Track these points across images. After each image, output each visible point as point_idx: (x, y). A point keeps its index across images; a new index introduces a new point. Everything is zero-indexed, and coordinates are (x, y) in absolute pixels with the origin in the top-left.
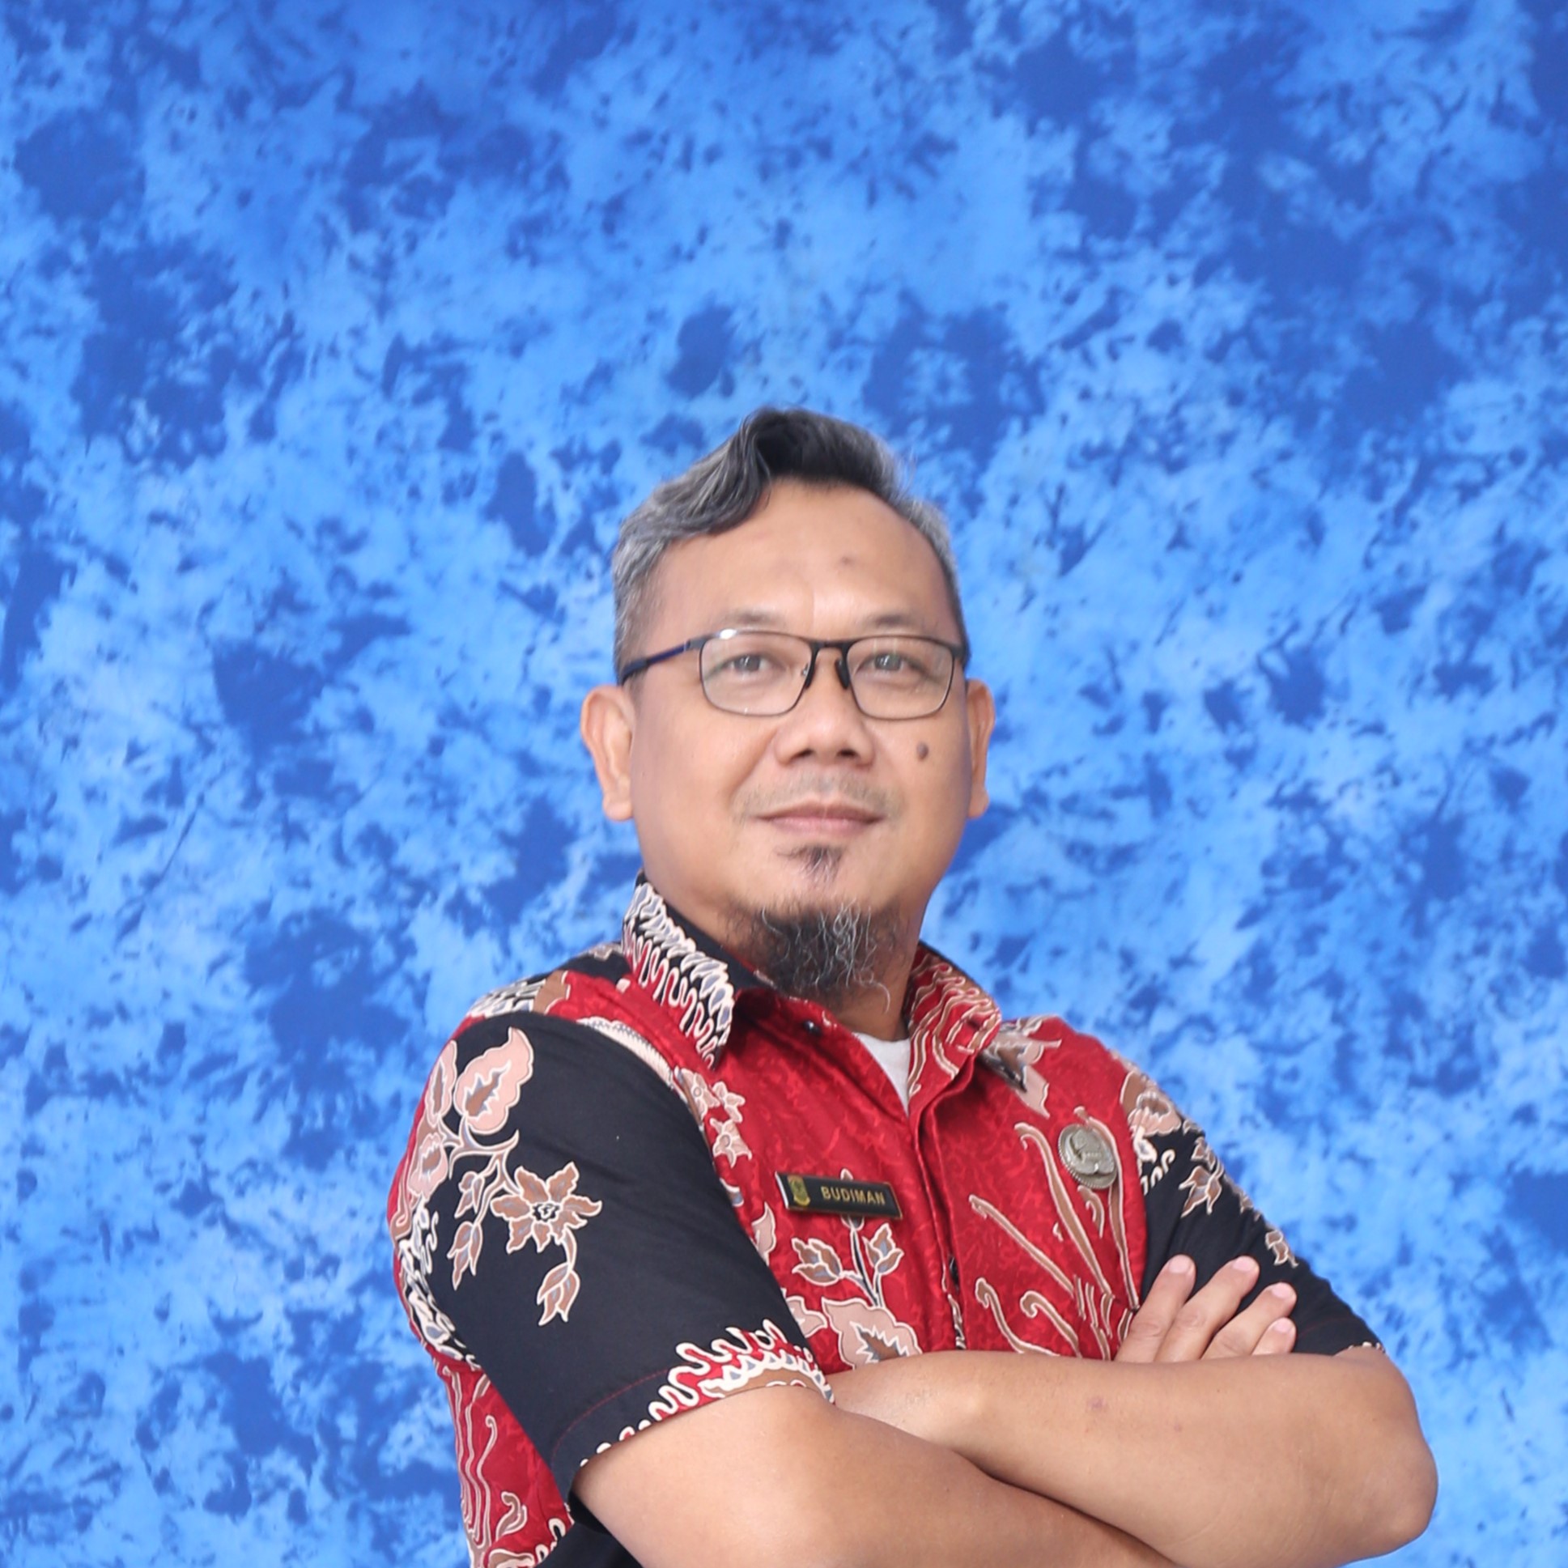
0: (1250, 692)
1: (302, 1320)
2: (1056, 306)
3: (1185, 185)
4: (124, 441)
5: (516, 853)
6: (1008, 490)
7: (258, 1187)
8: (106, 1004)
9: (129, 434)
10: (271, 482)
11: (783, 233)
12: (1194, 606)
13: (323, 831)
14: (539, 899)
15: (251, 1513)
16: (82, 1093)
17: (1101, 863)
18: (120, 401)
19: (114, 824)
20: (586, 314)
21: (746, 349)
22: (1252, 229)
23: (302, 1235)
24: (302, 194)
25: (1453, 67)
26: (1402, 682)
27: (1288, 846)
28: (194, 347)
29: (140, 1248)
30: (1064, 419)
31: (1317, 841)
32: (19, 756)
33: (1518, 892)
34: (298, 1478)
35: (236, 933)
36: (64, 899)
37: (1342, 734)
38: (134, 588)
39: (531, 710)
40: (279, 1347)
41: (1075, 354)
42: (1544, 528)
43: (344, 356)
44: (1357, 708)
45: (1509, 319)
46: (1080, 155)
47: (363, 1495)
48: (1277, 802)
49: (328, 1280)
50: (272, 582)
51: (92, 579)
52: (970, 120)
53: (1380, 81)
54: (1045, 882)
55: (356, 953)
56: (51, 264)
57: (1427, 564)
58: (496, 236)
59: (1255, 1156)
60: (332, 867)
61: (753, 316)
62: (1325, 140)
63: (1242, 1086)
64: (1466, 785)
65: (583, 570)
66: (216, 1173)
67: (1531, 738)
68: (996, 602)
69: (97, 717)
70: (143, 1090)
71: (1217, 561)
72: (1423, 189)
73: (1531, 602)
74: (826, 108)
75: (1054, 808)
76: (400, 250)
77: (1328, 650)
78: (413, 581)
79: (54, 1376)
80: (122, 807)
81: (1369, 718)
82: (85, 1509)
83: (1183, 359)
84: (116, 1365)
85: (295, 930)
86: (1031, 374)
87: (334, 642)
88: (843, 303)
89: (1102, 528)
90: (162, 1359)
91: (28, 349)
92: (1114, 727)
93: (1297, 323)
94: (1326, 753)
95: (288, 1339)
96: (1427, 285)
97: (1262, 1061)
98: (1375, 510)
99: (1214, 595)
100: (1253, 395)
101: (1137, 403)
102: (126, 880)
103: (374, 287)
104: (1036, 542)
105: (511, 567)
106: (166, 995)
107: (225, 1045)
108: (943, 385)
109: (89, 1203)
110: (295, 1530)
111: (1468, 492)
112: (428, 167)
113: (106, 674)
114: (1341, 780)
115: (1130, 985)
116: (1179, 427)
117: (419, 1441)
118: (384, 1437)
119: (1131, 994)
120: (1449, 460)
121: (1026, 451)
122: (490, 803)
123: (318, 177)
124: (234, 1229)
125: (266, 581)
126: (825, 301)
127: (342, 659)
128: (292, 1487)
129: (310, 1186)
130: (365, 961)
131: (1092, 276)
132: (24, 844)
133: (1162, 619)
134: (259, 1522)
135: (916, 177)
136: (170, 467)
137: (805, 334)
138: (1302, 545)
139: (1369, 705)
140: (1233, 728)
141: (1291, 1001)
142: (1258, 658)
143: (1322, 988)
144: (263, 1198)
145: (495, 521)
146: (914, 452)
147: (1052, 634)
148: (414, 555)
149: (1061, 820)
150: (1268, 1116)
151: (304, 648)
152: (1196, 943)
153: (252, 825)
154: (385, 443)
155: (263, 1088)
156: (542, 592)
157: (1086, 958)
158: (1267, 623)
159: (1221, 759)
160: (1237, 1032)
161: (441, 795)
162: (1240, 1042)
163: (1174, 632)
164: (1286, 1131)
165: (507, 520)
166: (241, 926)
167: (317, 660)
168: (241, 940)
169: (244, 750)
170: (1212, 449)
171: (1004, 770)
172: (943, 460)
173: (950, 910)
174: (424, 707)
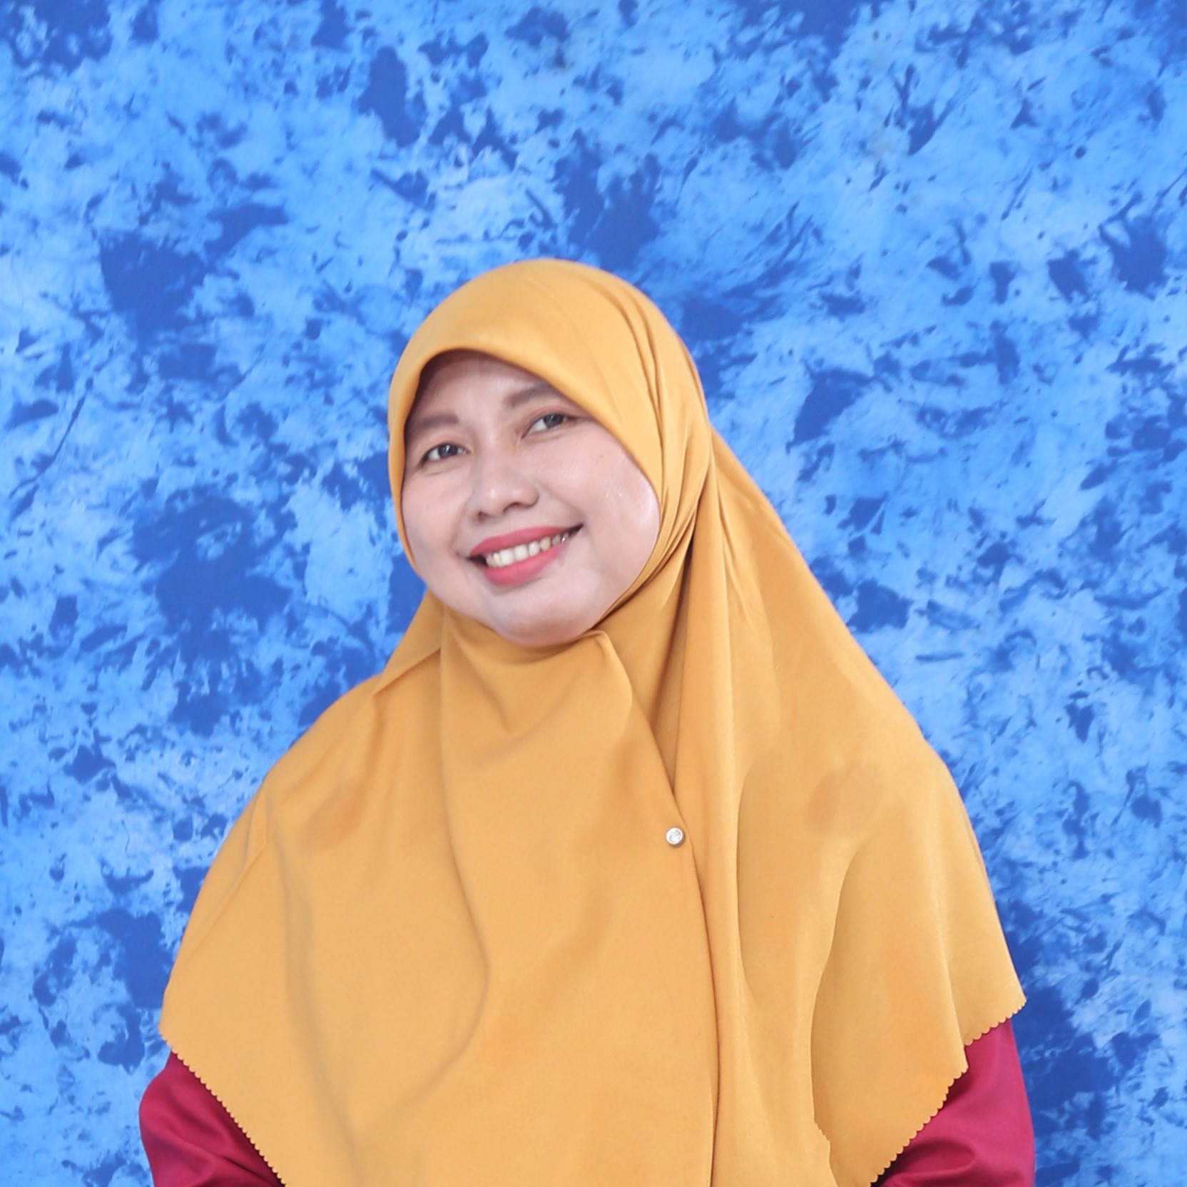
1: (190, 877)
4: (13, 46)
6: (859, 73)
7: (147, 751)
9: (18, 39)
10: (155, 81)
12: (1039, 179)
13: (205, 412)
15: (143, 1062)
17: (951, 427)
18: (10, 7)
19: (8, 408)
23: (189, 797)
27: (1132, 410)
31: (1160, 402)
35: (124, 510)
38: (25, 184)
39: (403, 293)
40: (169, 904)
48: (1120, 366)
49: (214, 837)
50: (157, 175)
54: (897, 446)
55: (239, 527)
59: (1104, 705)
60: (215, 445)
63: (1089, 639)
65: (452, 158)
66: (107, 739)
68: (849, 181)
70: (37, 662)
71: (1061, 137)
75: (905, 375)
77: (1169, 219)
78: (289, 171)
80: (14, 392)
84: (14, 923)
85: (180, 506)
87: (214, 231)
89: (950, 106)
90: (58, 919)
92: (962, 297)
94: (1167, 319)
95: (178, 896)
97: (1108, 614)
99: (1058, 169)
102: (19, 461)
104: (886, 123)
105: (383, 157)
106: (59, 570)
107: (115, 617)
114: (1181, 345)
115: (979, 544)
116: (1024, 8)
119: (981, 552)
121: (876, 35)
122: (364, 383)
124: (124, 792)
125: (148, 175)
127: (221, 248)
129: (197, 751)
130: (247, 534)
133: (1009, 193)
134: (151, 1071)
136: (58, 69)
138: (1142, 119)
140: (1076, 296)
141: (1136, 556)
142: (1101, 228)
143: (1166, 544)
144: (152, 762)
145: (368, 114)
146: (768, 39)
147: (902, 209)
148: (291, 147)
149: (912, 387)
150: (1114, 668)
151: (187, 238)
152: (1043, 503)
153: (138, 406)
154: (262, 41)
155: (152, 658)
156: (414, 179)
157: (937, 516)
158: (1111, 195)
159: (1066, 326)
160: (1083, 587)
161: (318, 375)
162: (1087, 596)
163: (1019, 206)
164: (1132, 681)
165: (379, 113)
166: (129, 503)
167: (199, 248)
168: (129, 517)
169: (130, 337)
170: (1055, 30)
171: (858, 341)
172: (795, 46)
173: (806, 475)
174: (302, 291)
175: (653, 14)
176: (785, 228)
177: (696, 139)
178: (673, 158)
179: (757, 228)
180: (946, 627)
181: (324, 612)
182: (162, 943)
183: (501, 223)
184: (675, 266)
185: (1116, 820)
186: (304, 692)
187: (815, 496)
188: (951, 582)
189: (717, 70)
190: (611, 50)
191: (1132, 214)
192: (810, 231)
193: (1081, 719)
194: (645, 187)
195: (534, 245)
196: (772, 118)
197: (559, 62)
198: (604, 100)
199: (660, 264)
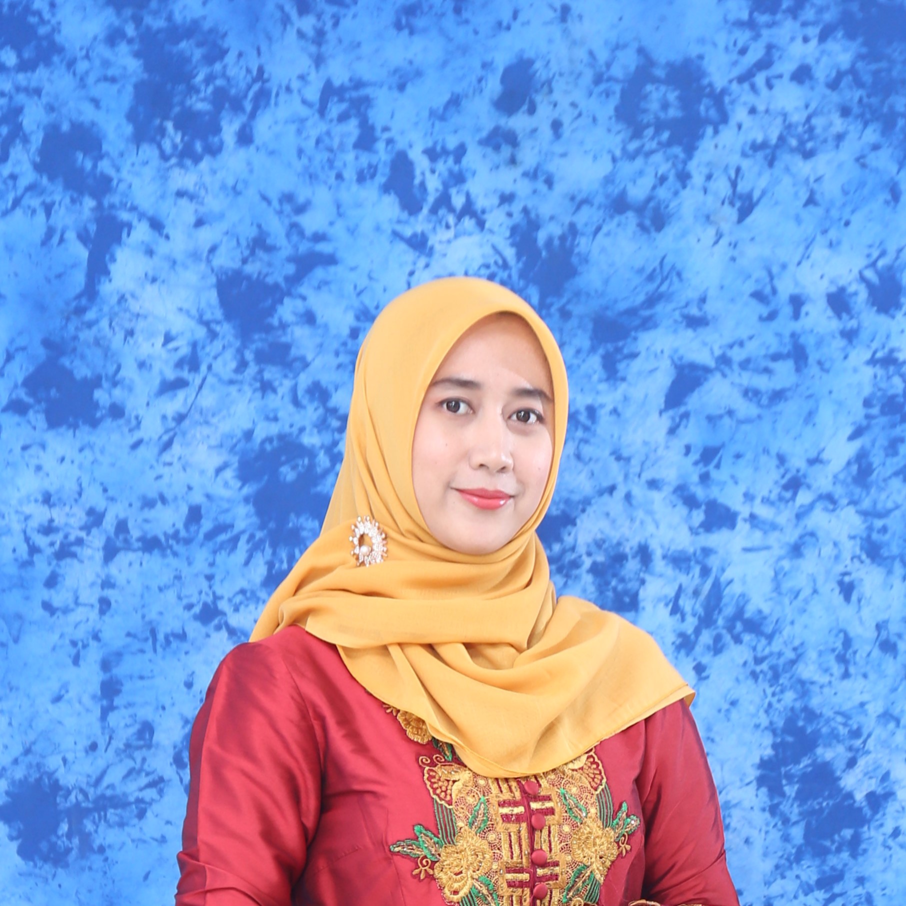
0: (856, 294)
2: (734, 56)
4: (160, 147)
6: (705, 171)
7: (247, 606)
8: (152, 494)
9: (163, 142)
10: (251, 171)
11: (565, 12)
12: (821, 240)
13: (284, 386)
16: (138, 549)
17: (765, 401)
18: (157, 122)
19: (157, 382)
20: (444, 64)
21: (542, 86)
22: (855, 7)
27: (880, 389)
28: (203, 88)
29: (174, 644)
30: (740, 127)
31: (897, 384)
32: (97, 342)
35: (232, 449)
36: (126, 430)
38: (167, 237)
41: (746, 86)
43: (295, 92)
48: (872, 362)
50: (253, 232)
51: (141, 232)
54: (730, 413)
55: (306, 461)
56: (113, 37)
58: (388, 17)
59: (862, 580)
60: (291, 408)
61: (548, 62)
63: (852, 538)
65: (444, 223)
66: (221, 598)
68: (699, 240)
69: (145, 317)
70: (176, 547)
71: (834, 213)
75: (736, 367)
76: (329, 26)
77: (903, 268)
78: (339, 231)
79: (122, 724)
80: (161, 373)
82: (143, 806)
83: (812, 88)
84: (161, 716)
85: (268, 447)
86: (719, 99)
87: (291, 269)
88: (603, 56)
89: (764, 193)
90: (188, 713)
91: (100, 90)
92: (772, 316)
93: (883, 65)
94: (902, 331)
97: (865, 521)
99: (833, 234)
100: (856, 110)
101: (785, 115)
102: (164, 417)
103: (313, 49)
104: (723, 203)
105: (399, 222)
106: (190, 488)
107: (226, 518)
108: (665, 106)
109: (143, 617)
113: (151, 291)
115: (783, 477)
116: (811, 129)
119: (784, 481)
121: (716, 146)
124: (232, 632)
125: (249, 232)
126: (591, 54)
127: (295, 280)
130: (312, 466)
131: (757, 37)
132: (101, 396)
133: (801, 249)
136: (188, 162)
137: (580, 75)
138: (887, 203)
140: (845, 316)
141: (882, 484)
142: (860, 273)
143: (901, 476)
144: (251, 612)
145: (390, 194)
146: (647, 148)
147: (733, 259)
148: (340, 215)
149: (740, 374)
150: (868, 555)
151: (272, 273)
152: (823, 450)
153: (241, 382)
154: (321, 146)
155: (250, 545)
156: (419, 236)
157: (756, 459)
158: (866, 251)
159: (838, 336)
160: (849, 504)
162: (851, 510)
163: (808, 257)
164: (879, 565)
165: (396, 193)
166: (235, 445)
167: (281, 280)
168: (235, 454)
169: (236, 337)
170: (831, 143)
171: (705, 344)
172: (665, 152)
173: (672, 431)
174: (347, 309)
175: (573, 131)
176: (658, 270)
177: (601, 212)
178: (586, 225)
179: (641, 271)
180: (761, 529)
183: (475, 265)
184: (588, 295)
185: (869, 655)
187: (678, 444)
188: (765, 500)
189: (614, 167)
190: (546, 154)
191: (880, 264)
192: (674, 274)
193: (847, 589)
194: (568, 243)
195: (497, 279)
196: (649, 199)
197: (513, 161)
198: (541, 186)
199: (577, 294)
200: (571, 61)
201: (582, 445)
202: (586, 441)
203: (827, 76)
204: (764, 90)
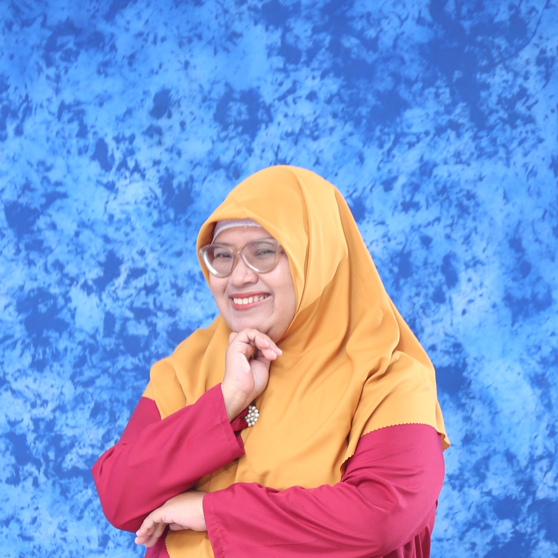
1: (36, 421)
2: (276, 87)
3: (317, 46)
5: (103, 268)
6: (261, 147)
7: (21, 378)
10: (22, 149)
11: (187, 64)
13: (40, 262)
14: (111, 283)
15: (21, 484)
20: (123, 92)
21: (175, 103)
22: (339, 60)
23: (36, 393)
24: (30, 55)
25: (404, 6)
26: (391, 207)
30: (279, 124)
33: (429, 275)
34: (36, 472)
35: (13, 296)
37: (371, 224)
39: (107, 222)
40: (29, 430)
41: (282, 102)
42: (436, 156)
43: (45, 107)
44: (376, 216)
45: (423, 88)
46: (283, 37)
47: (57, 477)
49: (44, 407)
50: (23, 181)
52: (247, 26)
53: (380, 11)
55: (52, 302)
57: (398, 169)
58: (94, 68)
60: (44, 274)
61: (178, 92)
62: (363, 30)
64: (411, 241)
65: (124, 176)
66: (8, 374)
67: (433, 225)
71: (330, 169)
72: (395, 46)
73: (432, 180)
74: (200, 24)
76: (62, 73)
77: (366, 197)
78: (68, 180)
81: (380, 220)
83: (317, 103)
85: (32, 294)
86: (268, 109)
87: (43, 201)
88: (207, 87)
89: (292, 159)
93: (355, 91)
94: (366, 231)
95: (32, 427)
96: (397, 77)
98: (381, 152)
100: (340, 115)
101: (303, 118)
103: (54, 85)
104: (271, 164)
105: (100, 175)
107: (10, 332)
108: (240, 113)
110: (35, 490)
111: (411, 145)
112: (71, 45)
114: (371, 240)
116: (317, 125)
117: (75, 460)
118: (64, 459)
120: (405, 135)
121: (267, 134)
122: (95, 252)
123: (35, 49)
124: (13, 392)
125: (20, 181)
126: (201, 86)
127: (46, 206)
128: (34, 475)
129: (38, 378)
130: (55, 304)
131: (288, 77)
134: (23, 487)
135: (229, 45)
137: (195, 97)
138: (357, 163)
139: (380, 215)
144: (23, 382)
145: (95, 161)
146: (230, 135)
148: (69, 172)
151: (34, 203)
153: (18, 260)
154: (59, 136)
155: (23, 346)
156: (111, 183)
158: (347, 189)
161: (79, 250)
165: (99, 160)
166: (15, 294)
167: (38, 207)
168: (15, 298)
169: (15, 236)
170: (327, 132)
172: (240, 138)
174: (73, 222)
175: (192, 127)
177: (206, 170)
178: (199, 176)
181: (81, 330)
182: (26, 443)
183: (141, 198)
184: (200, 213)
186: (75, 358)
189: (213, 146)
190: (177, 139)
194: (189, 186)
195: (152, 206)
196: (232, 163)
197: (160, 143)
198: (175, 156)
199: (194, 213)
200: (190, 90)
201: (197, 293)
202: (199, 290)
203: (325, 97)
204: (292, 105)
